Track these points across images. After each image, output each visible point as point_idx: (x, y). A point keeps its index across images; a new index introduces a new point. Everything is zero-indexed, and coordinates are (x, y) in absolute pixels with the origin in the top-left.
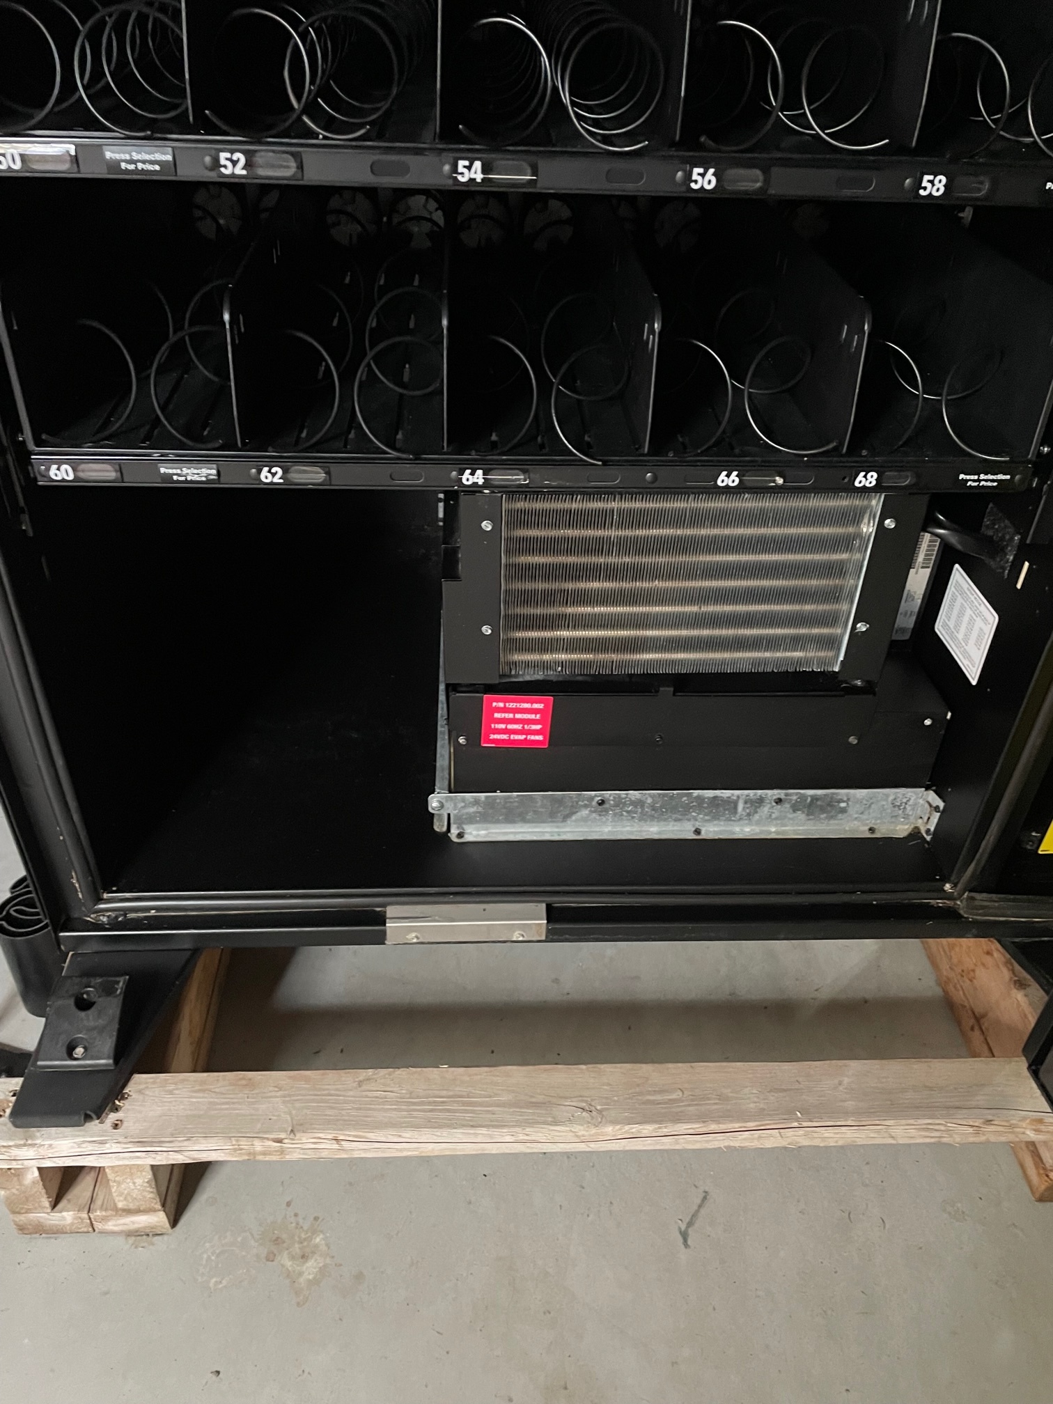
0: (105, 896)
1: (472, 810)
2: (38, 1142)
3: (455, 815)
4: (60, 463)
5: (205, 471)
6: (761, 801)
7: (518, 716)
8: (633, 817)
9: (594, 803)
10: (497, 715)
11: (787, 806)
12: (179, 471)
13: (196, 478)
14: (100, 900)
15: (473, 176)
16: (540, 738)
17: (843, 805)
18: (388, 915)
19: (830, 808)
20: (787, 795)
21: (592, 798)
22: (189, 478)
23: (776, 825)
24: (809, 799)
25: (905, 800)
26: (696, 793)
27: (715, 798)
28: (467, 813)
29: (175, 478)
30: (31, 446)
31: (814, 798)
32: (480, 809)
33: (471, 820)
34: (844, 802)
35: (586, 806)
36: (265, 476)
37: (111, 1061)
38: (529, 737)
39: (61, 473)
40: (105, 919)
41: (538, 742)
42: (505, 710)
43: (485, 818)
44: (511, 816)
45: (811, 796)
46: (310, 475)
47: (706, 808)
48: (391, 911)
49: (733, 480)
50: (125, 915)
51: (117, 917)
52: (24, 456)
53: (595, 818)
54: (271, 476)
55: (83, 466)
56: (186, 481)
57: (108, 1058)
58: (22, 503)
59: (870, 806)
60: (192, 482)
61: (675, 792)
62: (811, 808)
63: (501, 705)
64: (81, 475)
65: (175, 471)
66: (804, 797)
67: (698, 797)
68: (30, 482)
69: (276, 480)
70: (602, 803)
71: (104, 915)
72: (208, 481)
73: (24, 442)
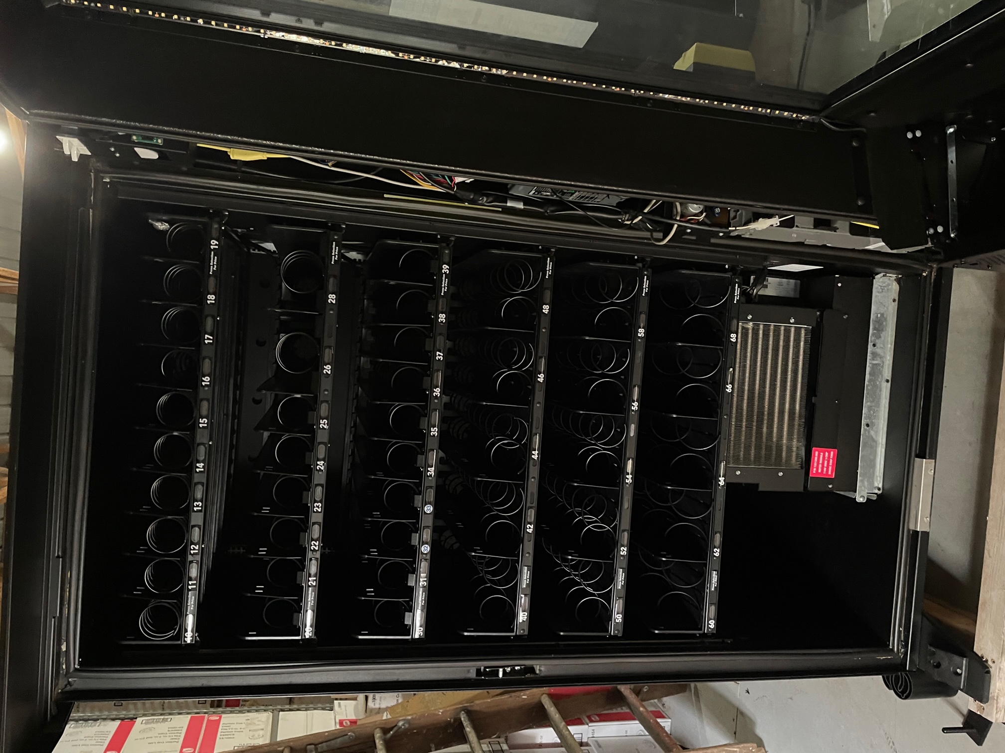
0: (891, 647)
1: (866, 483)
2: (996, 695)
3: (868, 490)
4: (709, 624)
5: (714, 575)
6: (873, 353)
7: (821, 462)
8: (877, 411)
9: (868, 428)
10: (820, 471)
11: (877, 341)
12: (714, 584)
13: (716, 579)
14: (892, 650)
15: (630, 478)
16: (832, 453)
17: (879, 315)
18: (914, 529)
19: (880, 322)
20: (871, 342)
21: (865, 430)
22: (716, 581)
23: (888, 344)
24: (875, 331)
25: (879, 288)
26: (866, 383)
27: (870, 374)
28: (868, 485)
29: (716, 586)
30: (701, 632)
31: (874, 329)
32: (866, 479)
33: (871, 483)
34: (877, 315)
35: (869, 432)
36: (717, 554)
37: (965, 659)
38: (831, 457)
39: (712, 624)
40: (903, 650)
41: (834, 454)
42: (817, 469)
43: (871, 477)
44: (872, 465)
45: (873, 330)
46: (718, 539)
47: (875, 378)
48: (912, 527)
49: (729, 386)
50: (902, 641)
51: (902, 645)
52: (704, 635)
53: (876, 428)
54: (717, 553)
55: (710, 617)
56: (717, 582)
57: (963, 660)
58: (720, 640)
59: (881, 303)
60: (717, 581)
61: (865, 392)
62: (880, 330)
63: (815, 469)
64: (712, 618)
65: (713, 585)
66: (873, 334)
67: (869, 382)
68: (713, 635)
69: (718, 551)
70: (868, 425)
71: (901, 650)
72: (718, 575)
73: (699, 634)
